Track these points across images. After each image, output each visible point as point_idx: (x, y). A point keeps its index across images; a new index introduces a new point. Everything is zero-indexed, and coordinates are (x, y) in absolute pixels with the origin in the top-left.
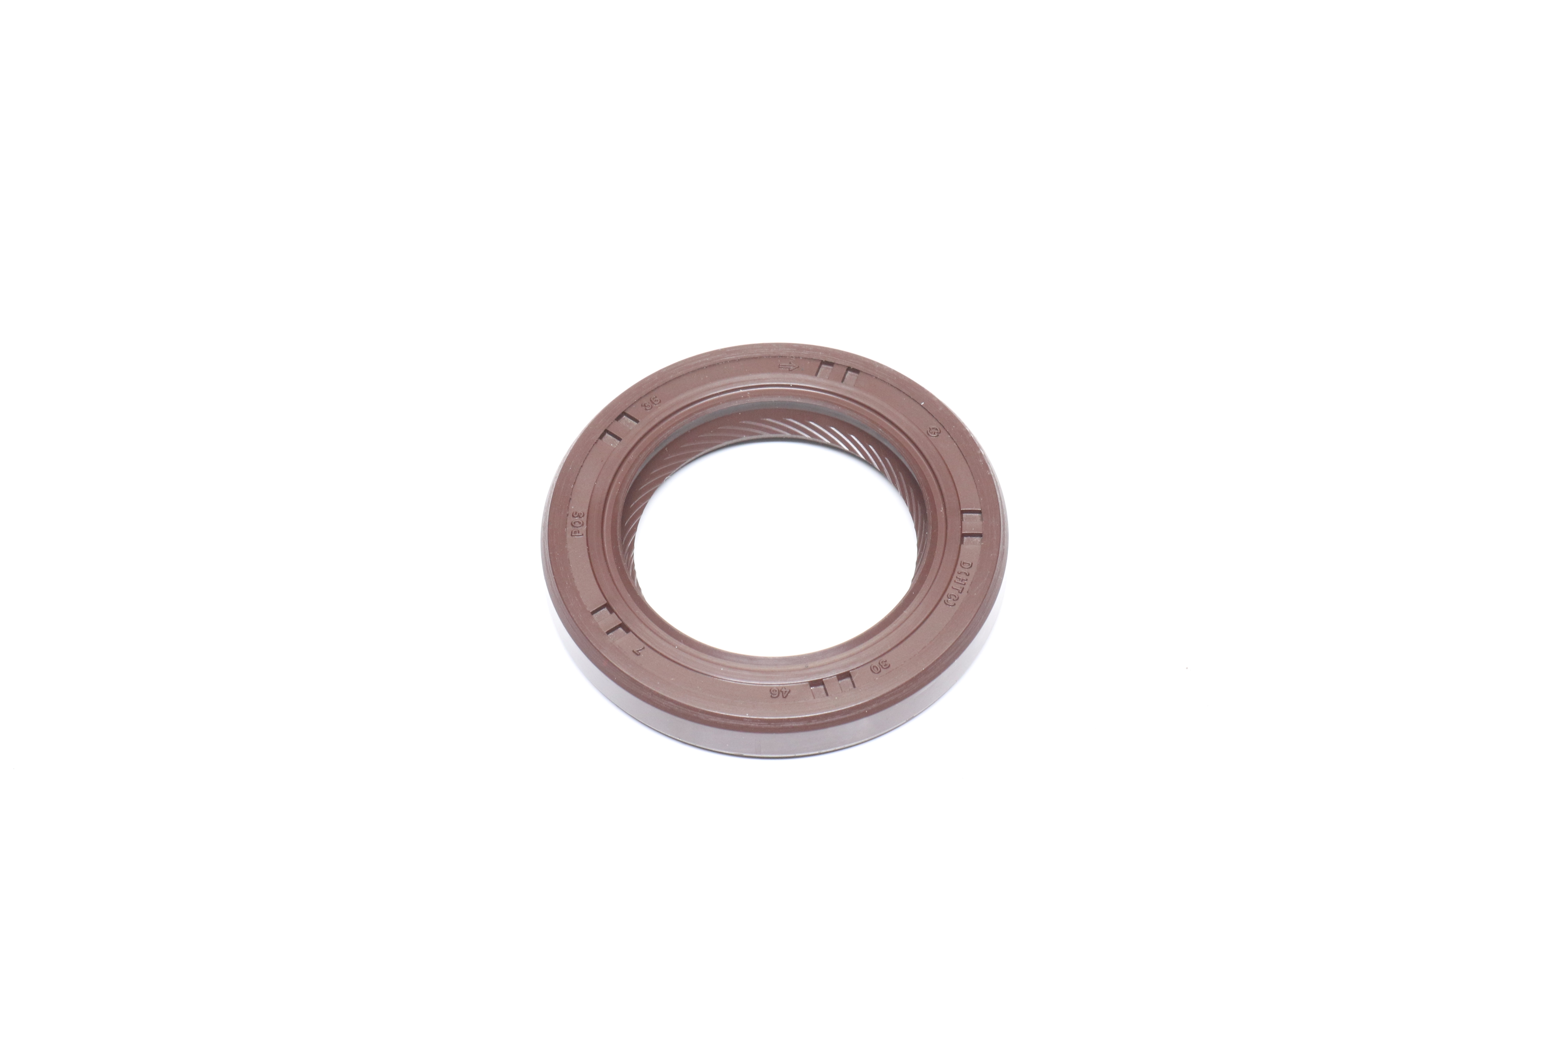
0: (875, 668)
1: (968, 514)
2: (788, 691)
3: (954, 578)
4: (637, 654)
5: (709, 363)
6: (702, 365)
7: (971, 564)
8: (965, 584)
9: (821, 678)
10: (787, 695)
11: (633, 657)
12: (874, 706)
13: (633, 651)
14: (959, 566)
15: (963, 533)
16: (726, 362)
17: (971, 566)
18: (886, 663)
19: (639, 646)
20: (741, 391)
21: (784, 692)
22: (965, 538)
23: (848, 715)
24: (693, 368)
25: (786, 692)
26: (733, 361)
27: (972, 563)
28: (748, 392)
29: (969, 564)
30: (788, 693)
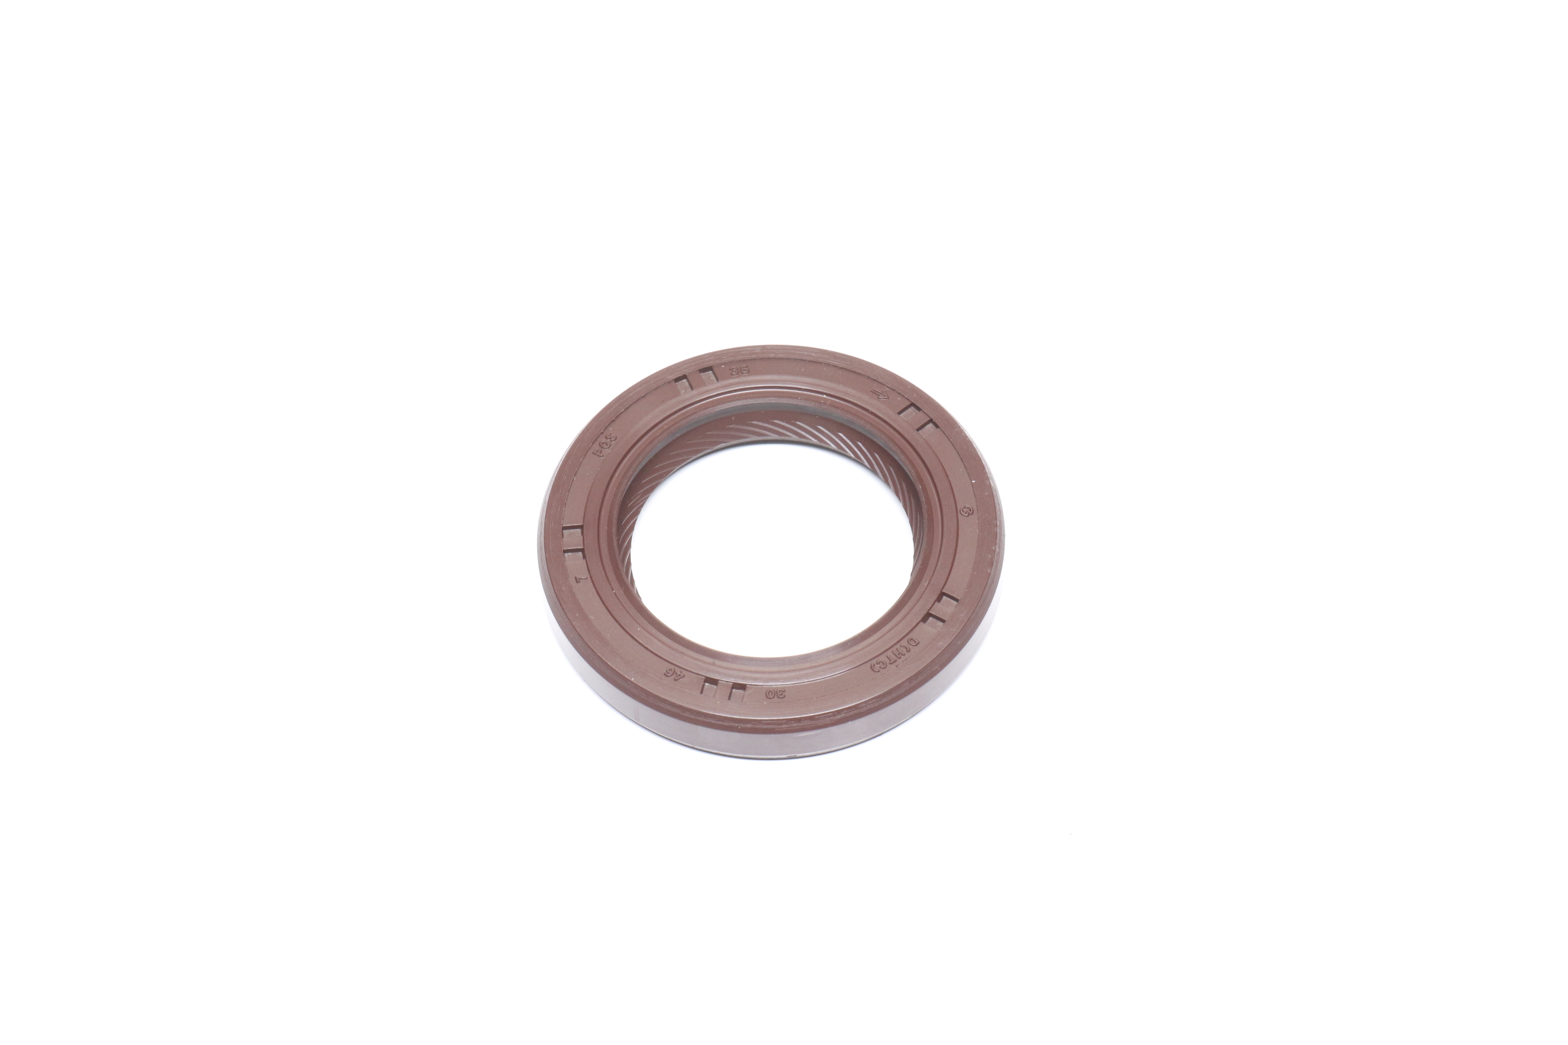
0: (770, 693)
1: (948, 599)
2: (682, 675)
3: (894, 649)
4: (577, 581)
5: (812, 359)
6: (805, 358)
7: (917, 642)
8: (900, 658)
9: (717, 678)
10: (679, 679)
11: (573, 582)
12: (749, 726)
13: (576, 577)
14: (905, 640)
15: (930, 612)
16: (829, 365)
17: (917, 645)
18: (784, 693)
19: (584, 574)
20: (825, 396)
21: (678, 675)
22: (931, 619)
23: (720, 723)
24: (797, 357)
25: (680, 675)
26: (835, 366)
27: (919, 643)
28: (830, 400)
29: (915, 642)
30: (681, 678)
